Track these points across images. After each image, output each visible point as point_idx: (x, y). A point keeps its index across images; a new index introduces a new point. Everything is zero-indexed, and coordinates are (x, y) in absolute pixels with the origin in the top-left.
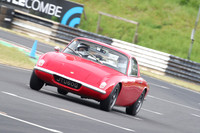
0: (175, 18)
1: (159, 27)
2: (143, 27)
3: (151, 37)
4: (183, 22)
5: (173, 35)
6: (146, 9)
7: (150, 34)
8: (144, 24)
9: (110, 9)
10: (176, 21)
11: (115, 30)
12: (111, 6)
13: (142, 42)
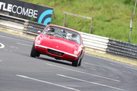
0: (121, 13)
1: (109, 21)
2: (97, 21)
3: (103, 28)
4: (126, 16)
5: (119, 26)
6: (99, 9)
7: (102, 26)
8: (98, 19)
9: (74, 10)
10: (121, 16)
11: (76, 25)
12: (74, 8)
13: (96, 32)
